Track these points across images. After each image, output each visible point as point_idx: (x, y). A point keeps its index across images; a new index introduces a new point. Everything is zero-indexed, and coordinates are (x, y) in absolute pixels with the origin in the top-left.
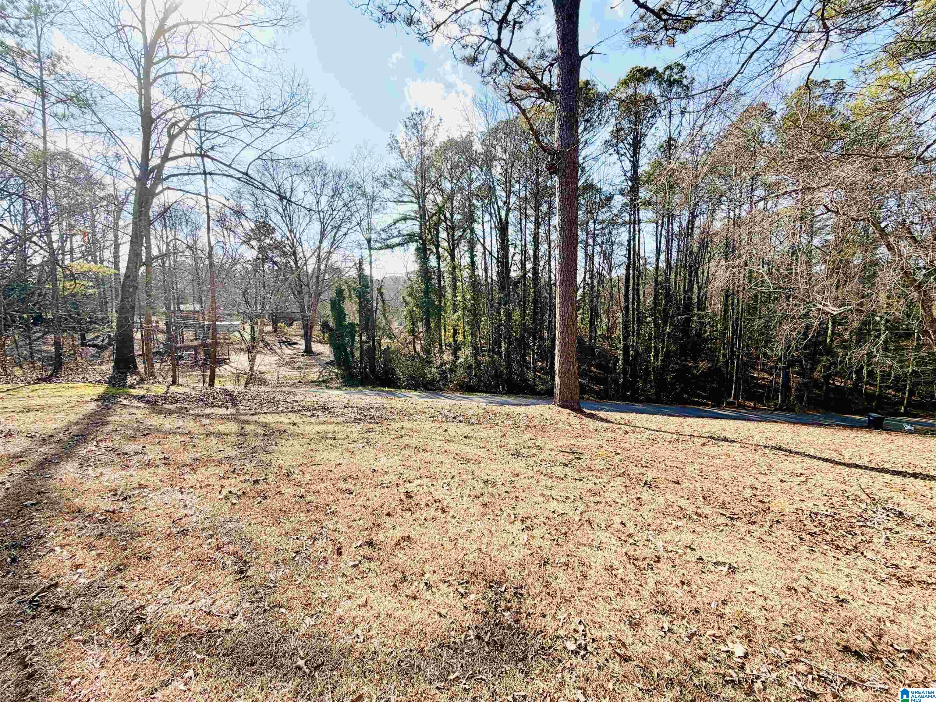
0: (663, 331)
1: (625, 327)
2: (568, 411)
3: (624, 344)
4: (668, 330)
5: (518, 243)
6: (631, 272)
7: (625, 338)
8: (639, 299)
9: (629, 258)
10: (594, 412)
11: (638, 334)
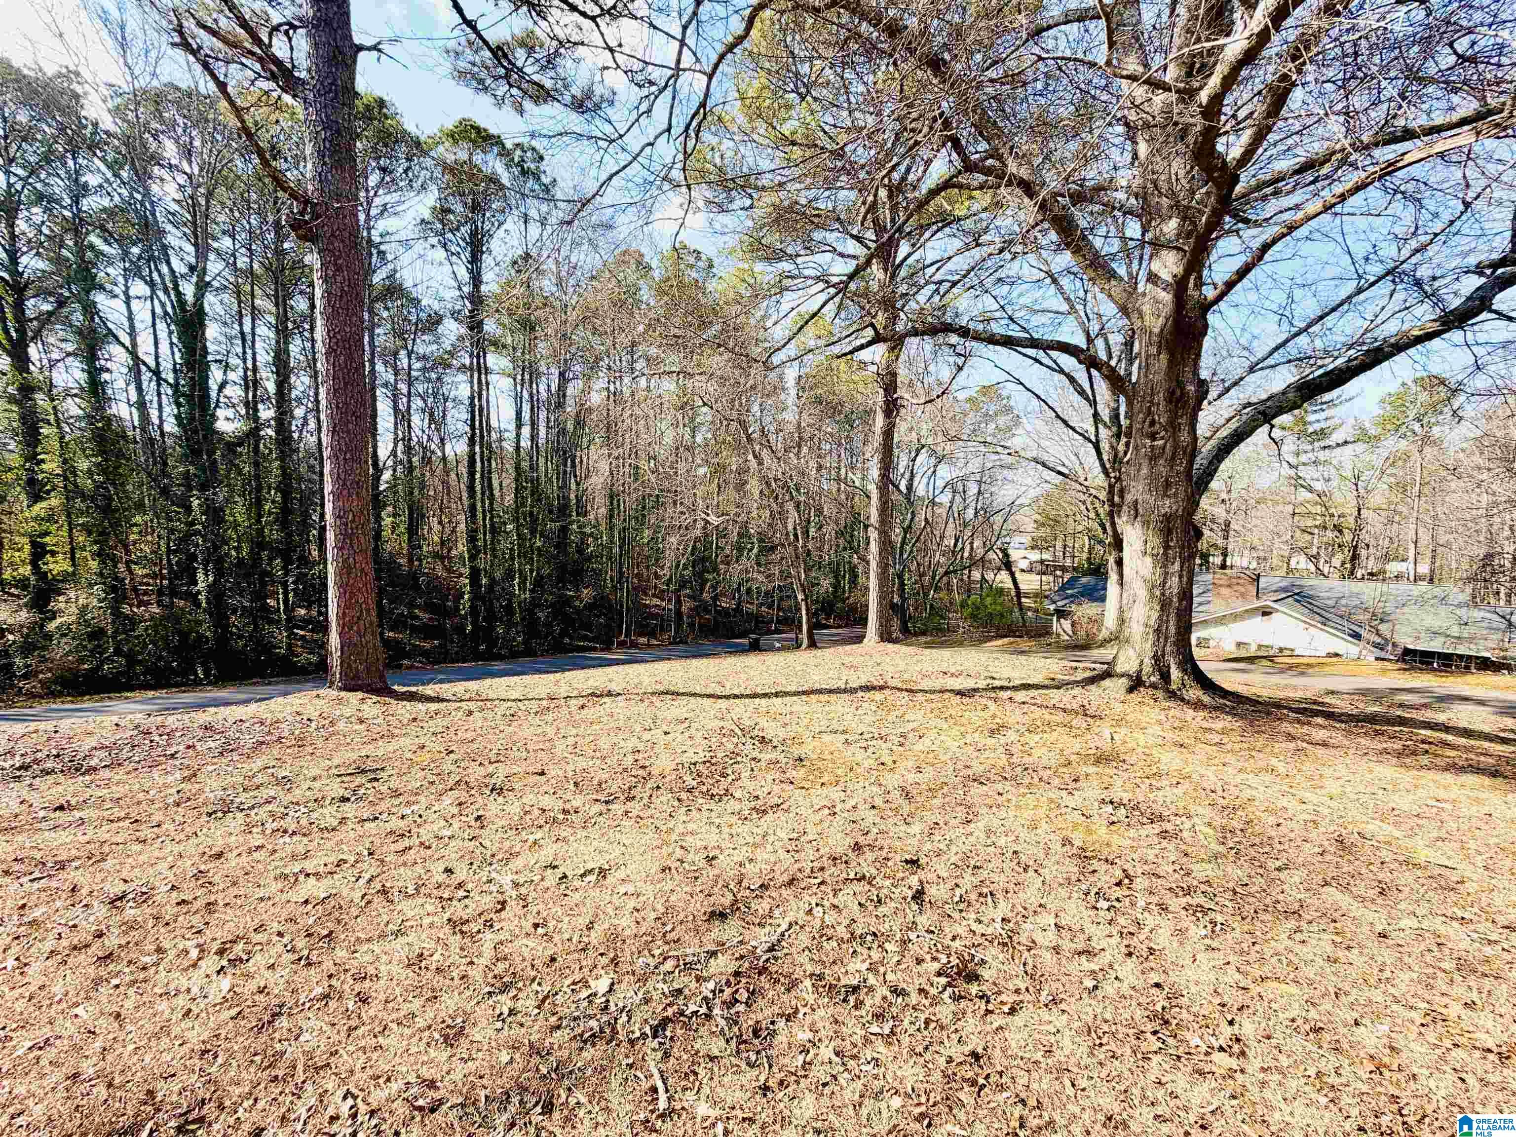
0: (531, 546)
1: (472, 538)
2: (360, 695)
3: (471, 568)
4: (539, 544)
5: (234, 361)
6: (477, 449)
7: (473, 558)
8: (492, 494)
9: (473, 427)
10: (414, 689)
11: (494, 550)
